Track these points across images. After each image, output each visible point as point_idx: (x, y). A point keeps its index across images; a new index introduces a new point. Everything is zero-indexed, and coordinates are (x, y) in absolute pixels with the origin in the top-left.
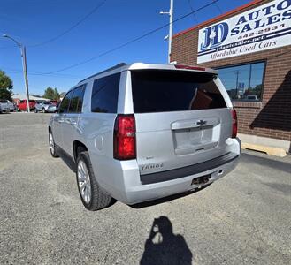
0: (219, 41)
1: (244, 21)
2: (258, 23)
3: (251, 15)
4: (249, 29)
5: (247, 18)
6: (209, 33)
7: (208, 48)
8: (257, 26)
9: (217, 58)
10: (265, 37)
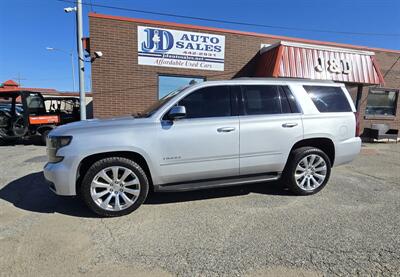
0: (165, 47)
1: (187, 39)
2: (198, 45)
3: (192, 37)
4: (192, 48)
5: (190, 38)
6: (152, 35)
7: (152, 51)
8: (198, 48)
9: (163, 65)
10: (204, 60)
